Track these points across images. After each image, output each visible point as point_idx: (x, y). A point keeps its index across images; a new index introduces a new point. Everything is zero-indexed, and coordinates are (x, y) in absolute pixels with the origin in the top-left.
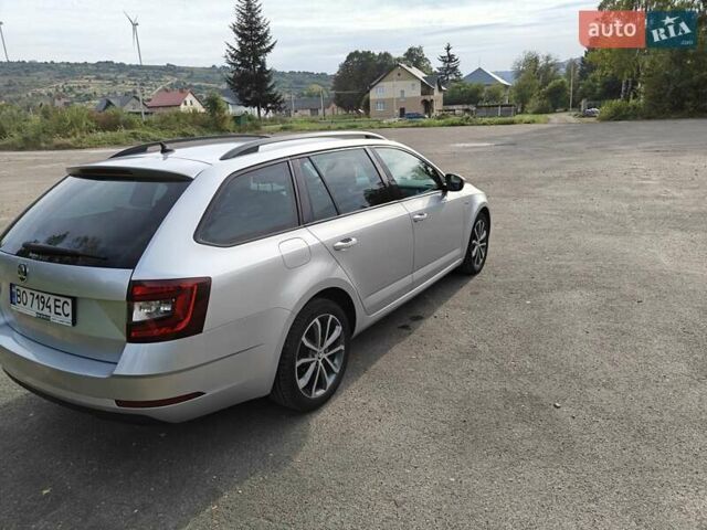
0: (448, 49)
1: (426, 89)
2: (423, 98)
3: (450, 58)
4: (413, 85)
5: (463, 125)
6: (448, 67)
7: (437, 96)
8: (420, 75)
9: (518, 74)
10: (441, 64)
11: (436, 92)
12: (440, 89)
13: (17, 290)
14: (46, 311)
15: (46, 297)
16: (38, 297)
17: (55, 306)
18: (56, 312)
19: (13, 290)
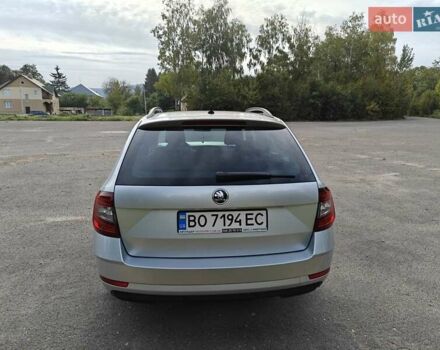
0: (57, 69)
1: (46, 95)
2: (45, 101)
3: (60, 75)
4: (35, 91)
6: (59, 82)
7: (55, 100)
8: (41, 85)
9: (106, 91)
10: (53, 79)
11: (54, 97)
12: (57, 96)
13: (189, 216)
14: (235, 225)
15: (235, 214)
16: (224, 216)
17: (247, 219)
18: (247, 224)
19: (182, 217)
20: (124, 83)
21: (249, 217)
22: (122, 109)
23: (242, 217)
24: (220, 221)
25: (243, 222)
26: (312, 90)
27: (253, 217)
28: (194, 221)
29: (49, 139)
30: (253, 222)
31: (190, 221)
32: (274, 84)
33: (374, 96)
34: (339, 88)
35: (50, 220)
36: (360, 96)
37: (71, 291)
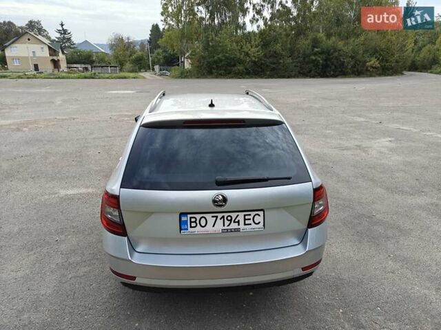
0: (62, 25)
1: (53, 52)
2: (51, 58)
3: (65, 32)
4: (42, 48)
5: (93, 78)
6: (64, 38)
7: (61, 57)
8: (47, 42)
9: (111, 47)
10: (58, 35)
11: (60, 54)
12: (63, 53)
13: (191, 218)
14: (234, 226)
15: (234, 215)
16: (223, 217)
17: (245, 220)
18: (245, 224)
19: (184, 219)
20: (128, 39)
21: (247, 217)
22: (128, 66)
23: (241, 218)
24: (220, 222)
25: (242, 222)
26: (314, 47)
27: (251, 217)
28: (195, 222)
29: (58, 101)
30: (251, 222)
31: (191, 222)
32: (276, 40)
33: (375, 52)
34: (340, 44)
35: (63, 193)
36: (361, 52)
37: (86, 269)
